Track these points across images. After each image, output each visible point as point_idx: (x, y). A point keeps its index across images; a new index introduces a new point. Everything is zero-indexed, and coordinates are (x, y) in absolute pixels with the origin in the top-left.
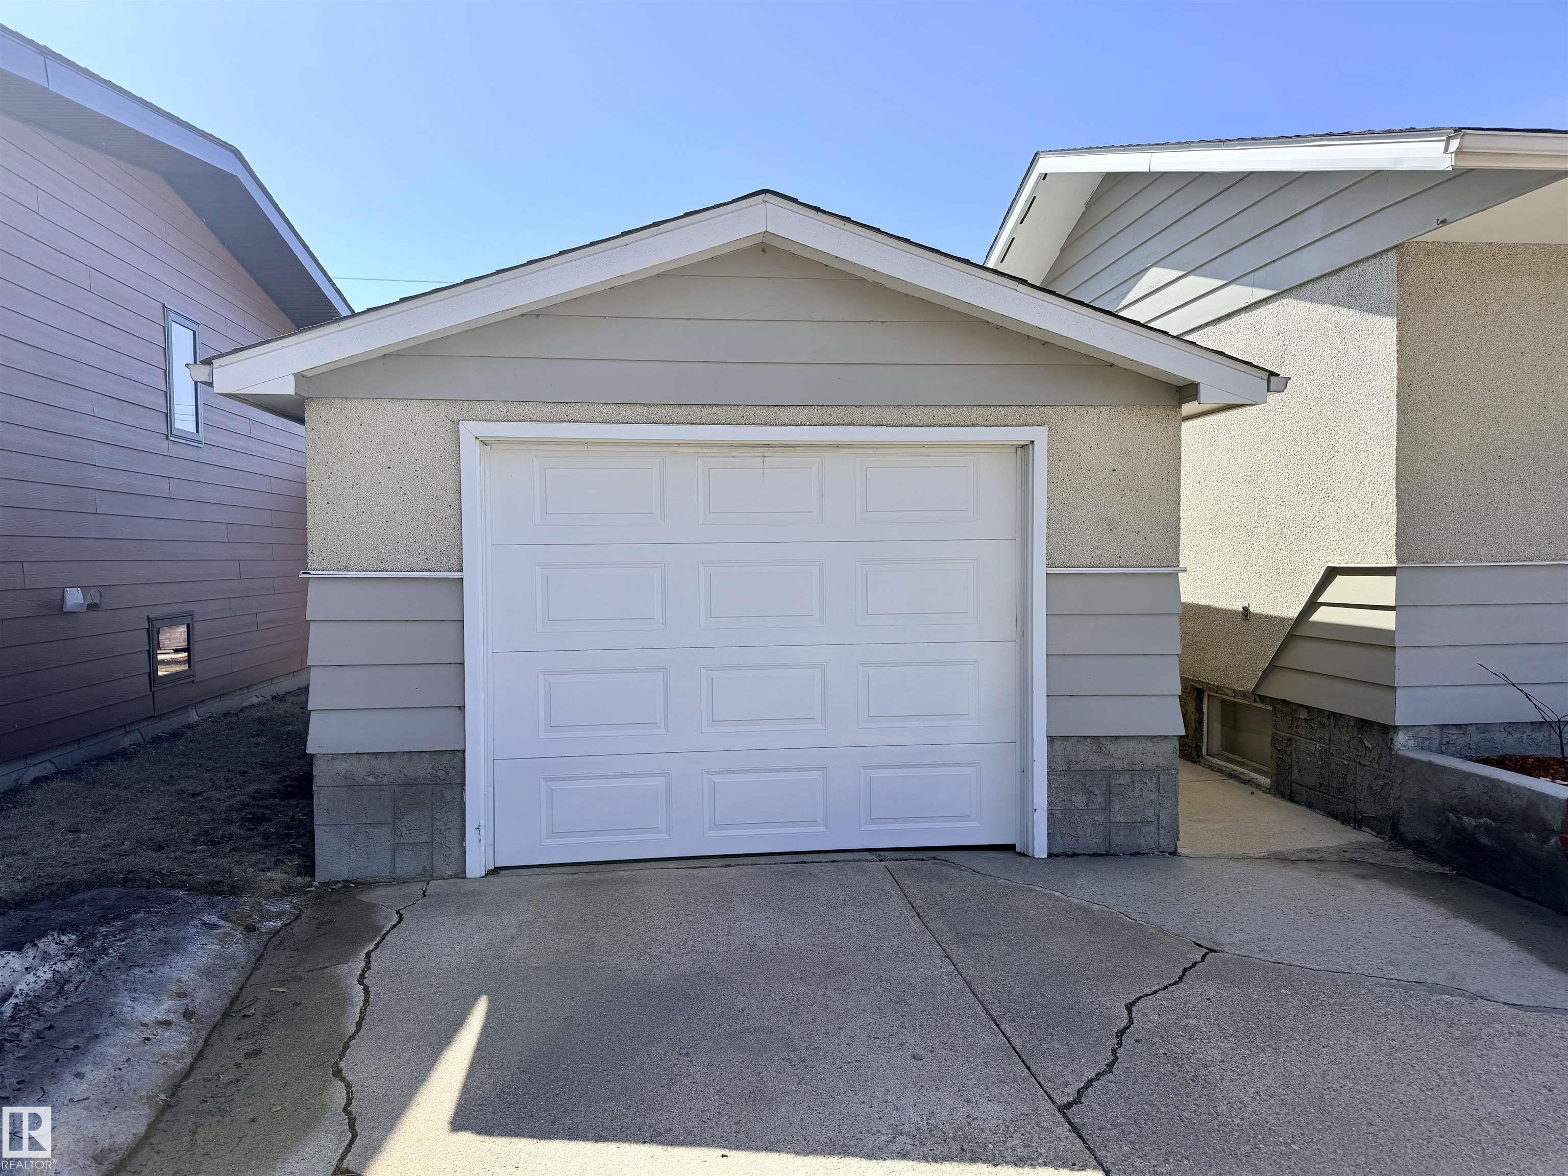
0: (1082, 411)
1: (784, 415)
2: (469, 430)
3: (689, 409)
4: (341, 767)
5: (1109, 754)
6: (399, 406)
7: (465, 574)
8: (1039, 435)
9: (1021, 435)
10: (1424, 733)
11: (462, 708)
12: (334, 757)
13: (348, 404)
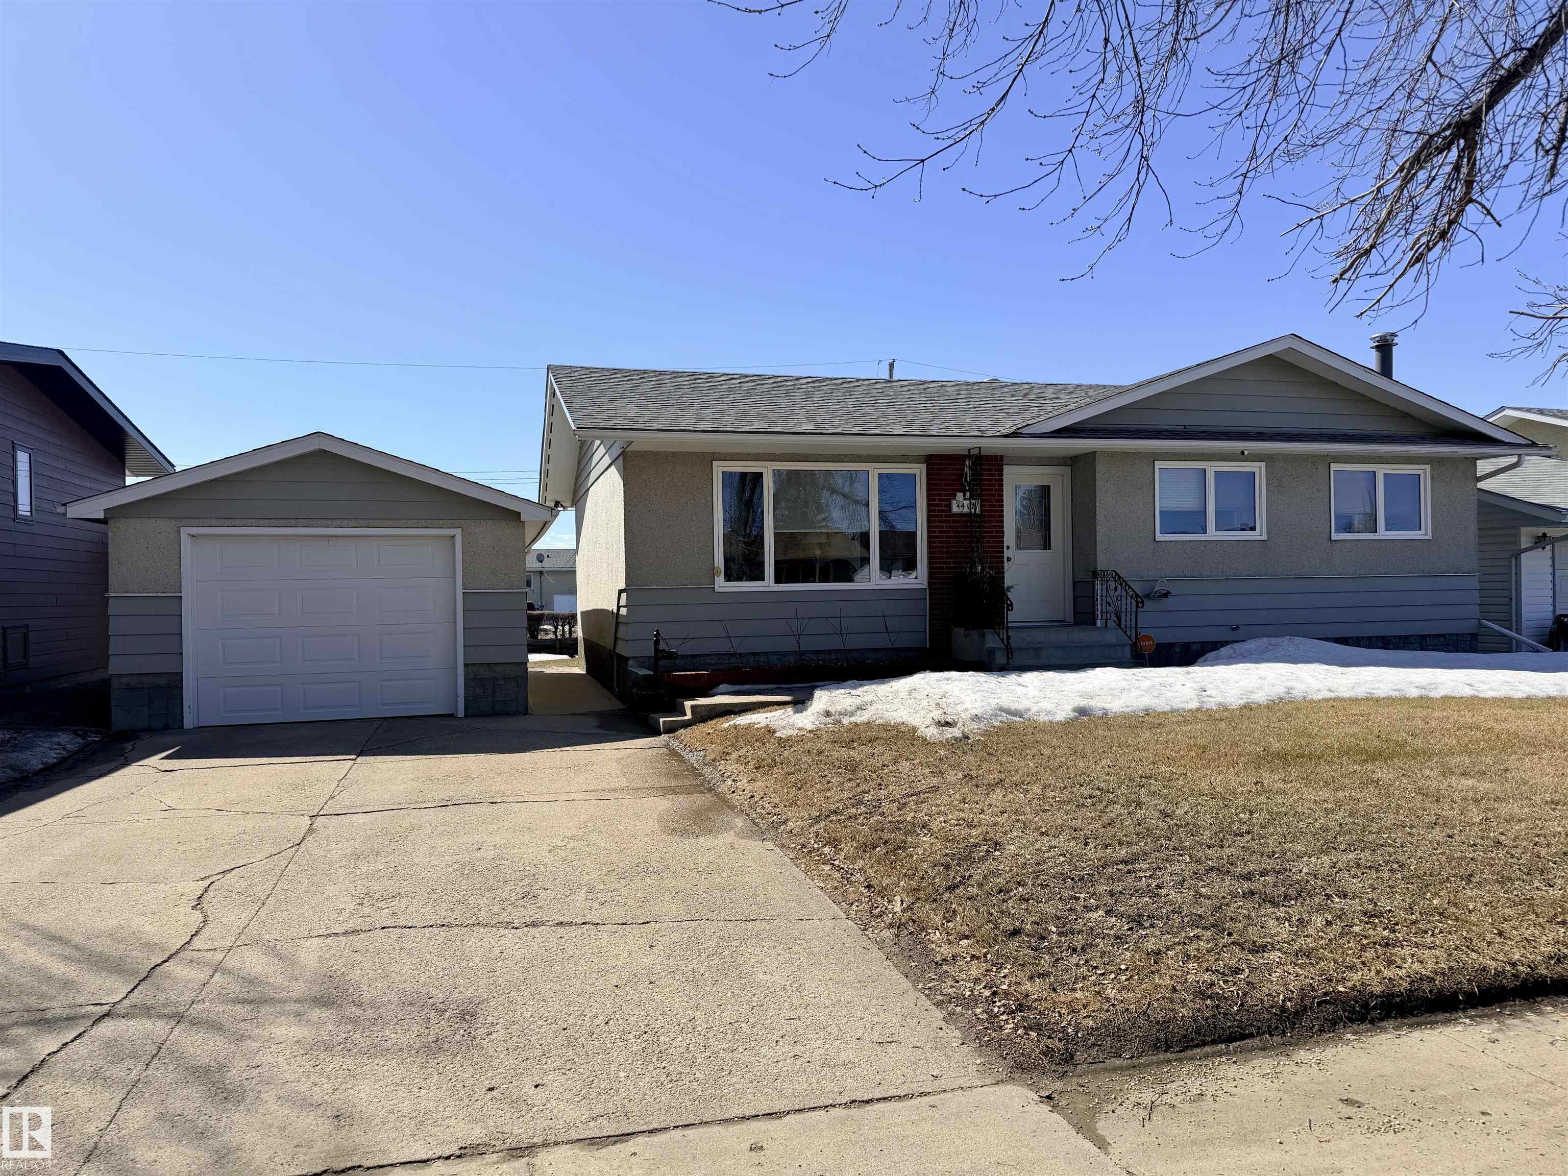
0: (478, 522)
1: (335, 523)
2: (185, 531)
3: (290, 521)
4: (124, 680)
5: (495, 672)
6: (152, 520)
7: (182, 594)
8: (458, 532)
9: (451, 532)
10: (642, 660)
11: (181, 654)
12: (120, 676)
13: (128, 520)
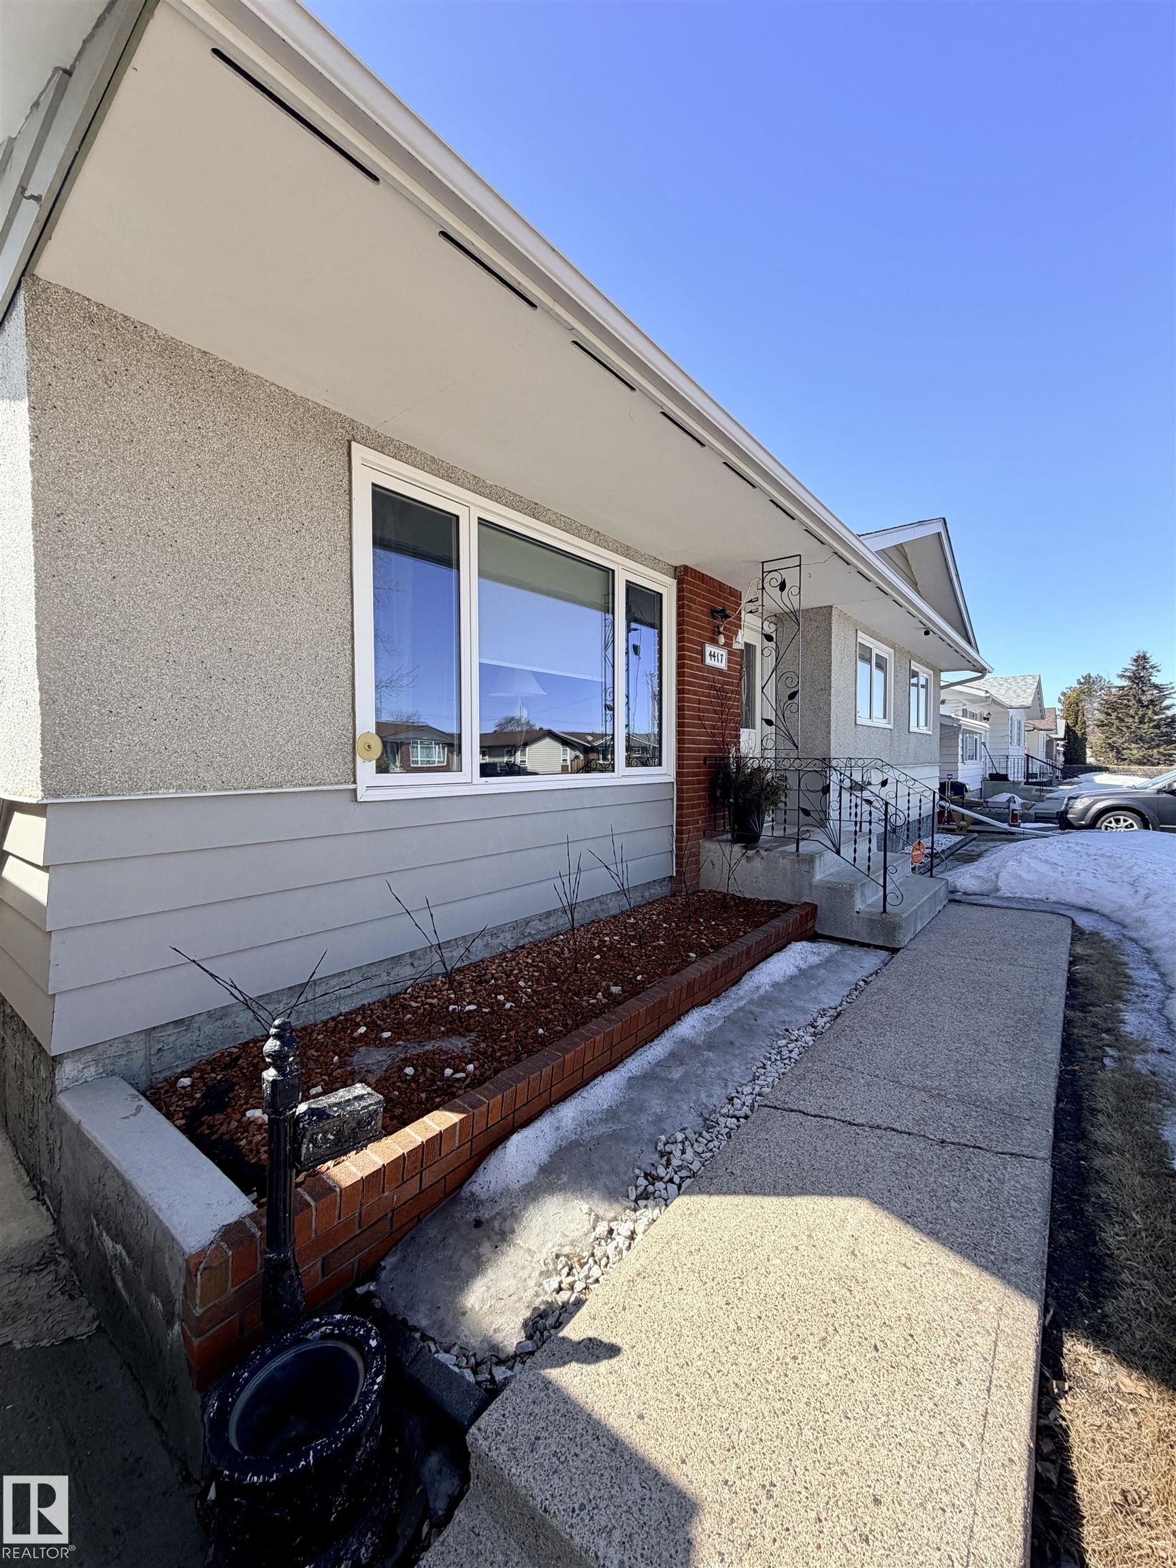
10: (112, 1051)
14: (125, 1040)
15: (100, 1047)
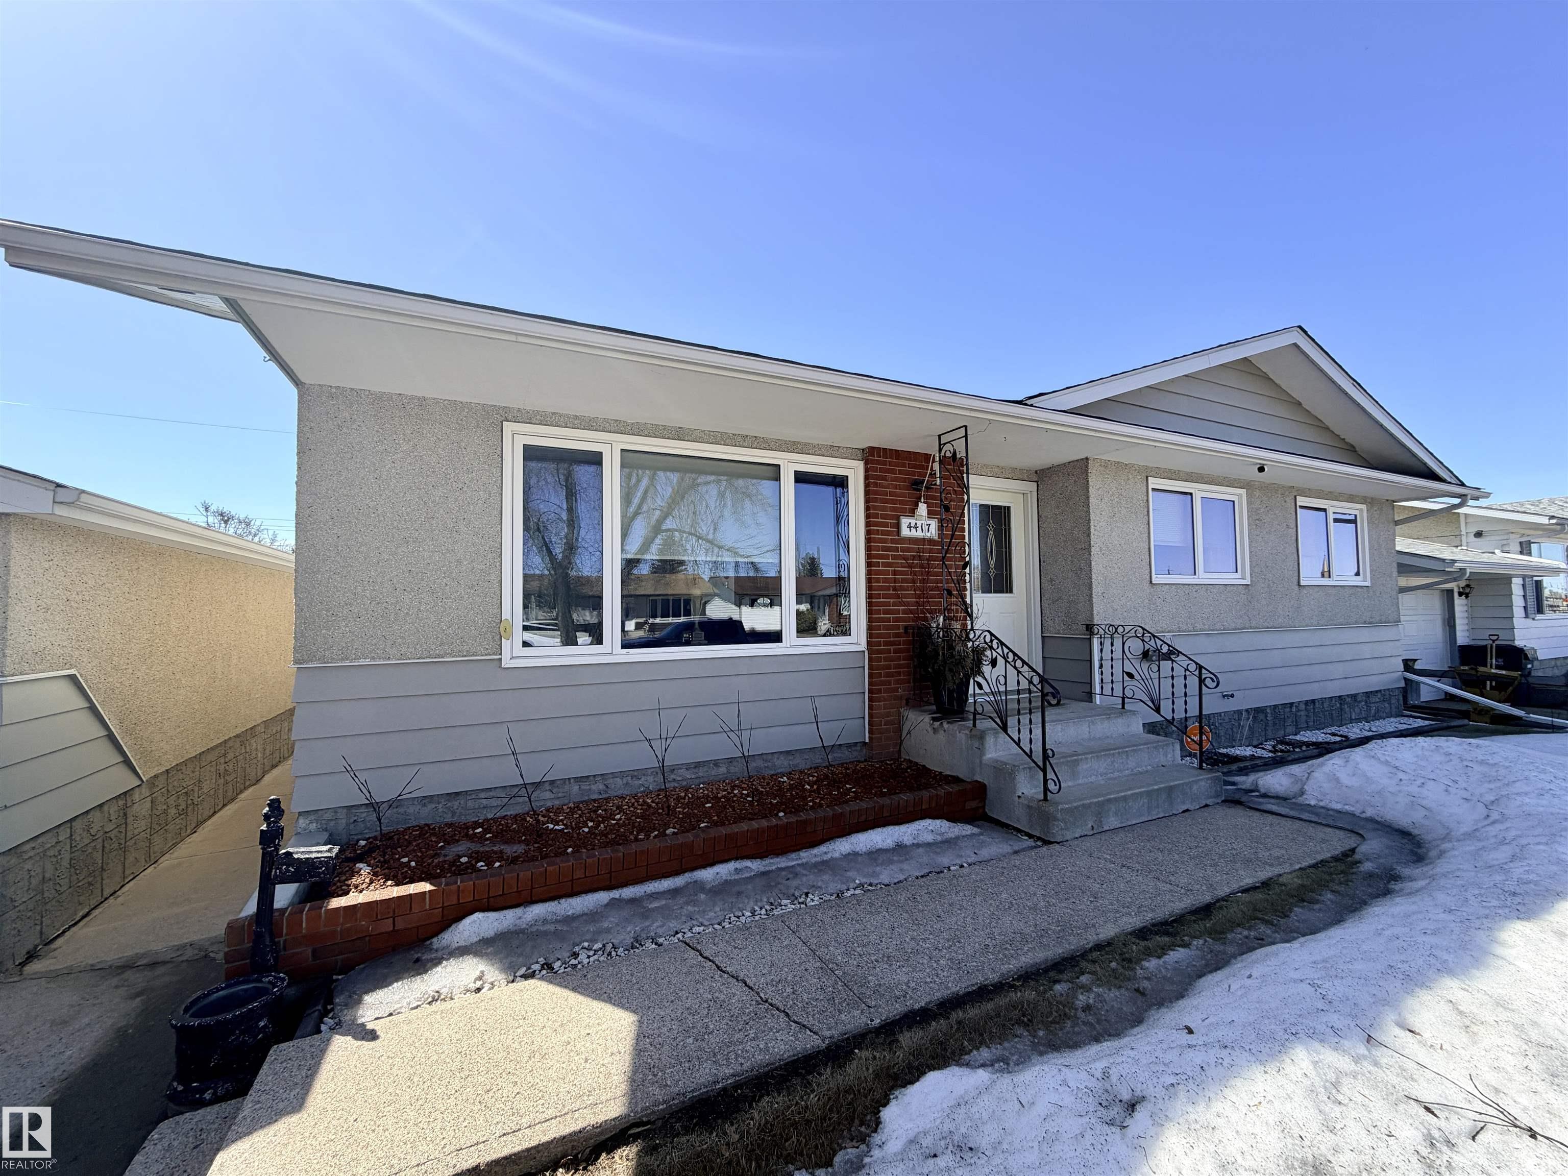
10: (328, 816)
14: (335, 810)
15: (320, 812)
